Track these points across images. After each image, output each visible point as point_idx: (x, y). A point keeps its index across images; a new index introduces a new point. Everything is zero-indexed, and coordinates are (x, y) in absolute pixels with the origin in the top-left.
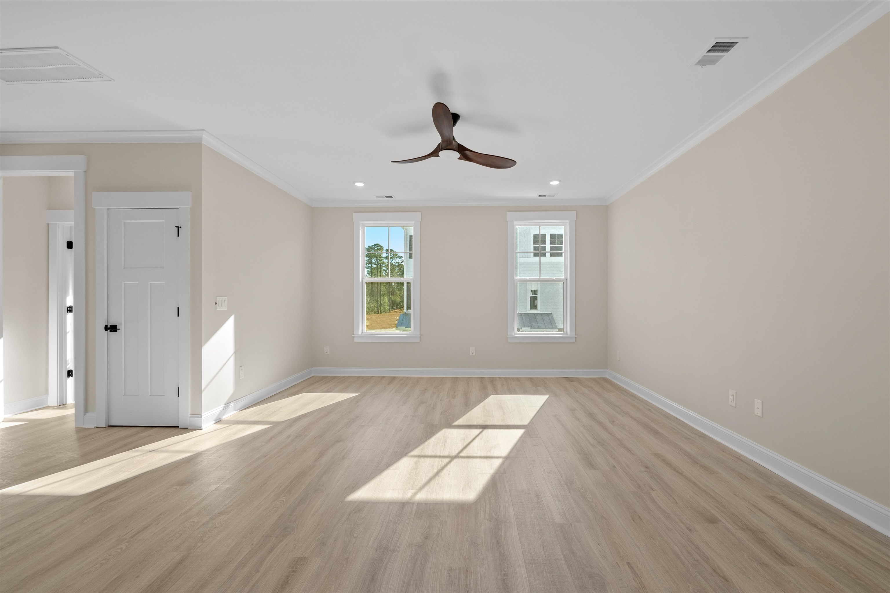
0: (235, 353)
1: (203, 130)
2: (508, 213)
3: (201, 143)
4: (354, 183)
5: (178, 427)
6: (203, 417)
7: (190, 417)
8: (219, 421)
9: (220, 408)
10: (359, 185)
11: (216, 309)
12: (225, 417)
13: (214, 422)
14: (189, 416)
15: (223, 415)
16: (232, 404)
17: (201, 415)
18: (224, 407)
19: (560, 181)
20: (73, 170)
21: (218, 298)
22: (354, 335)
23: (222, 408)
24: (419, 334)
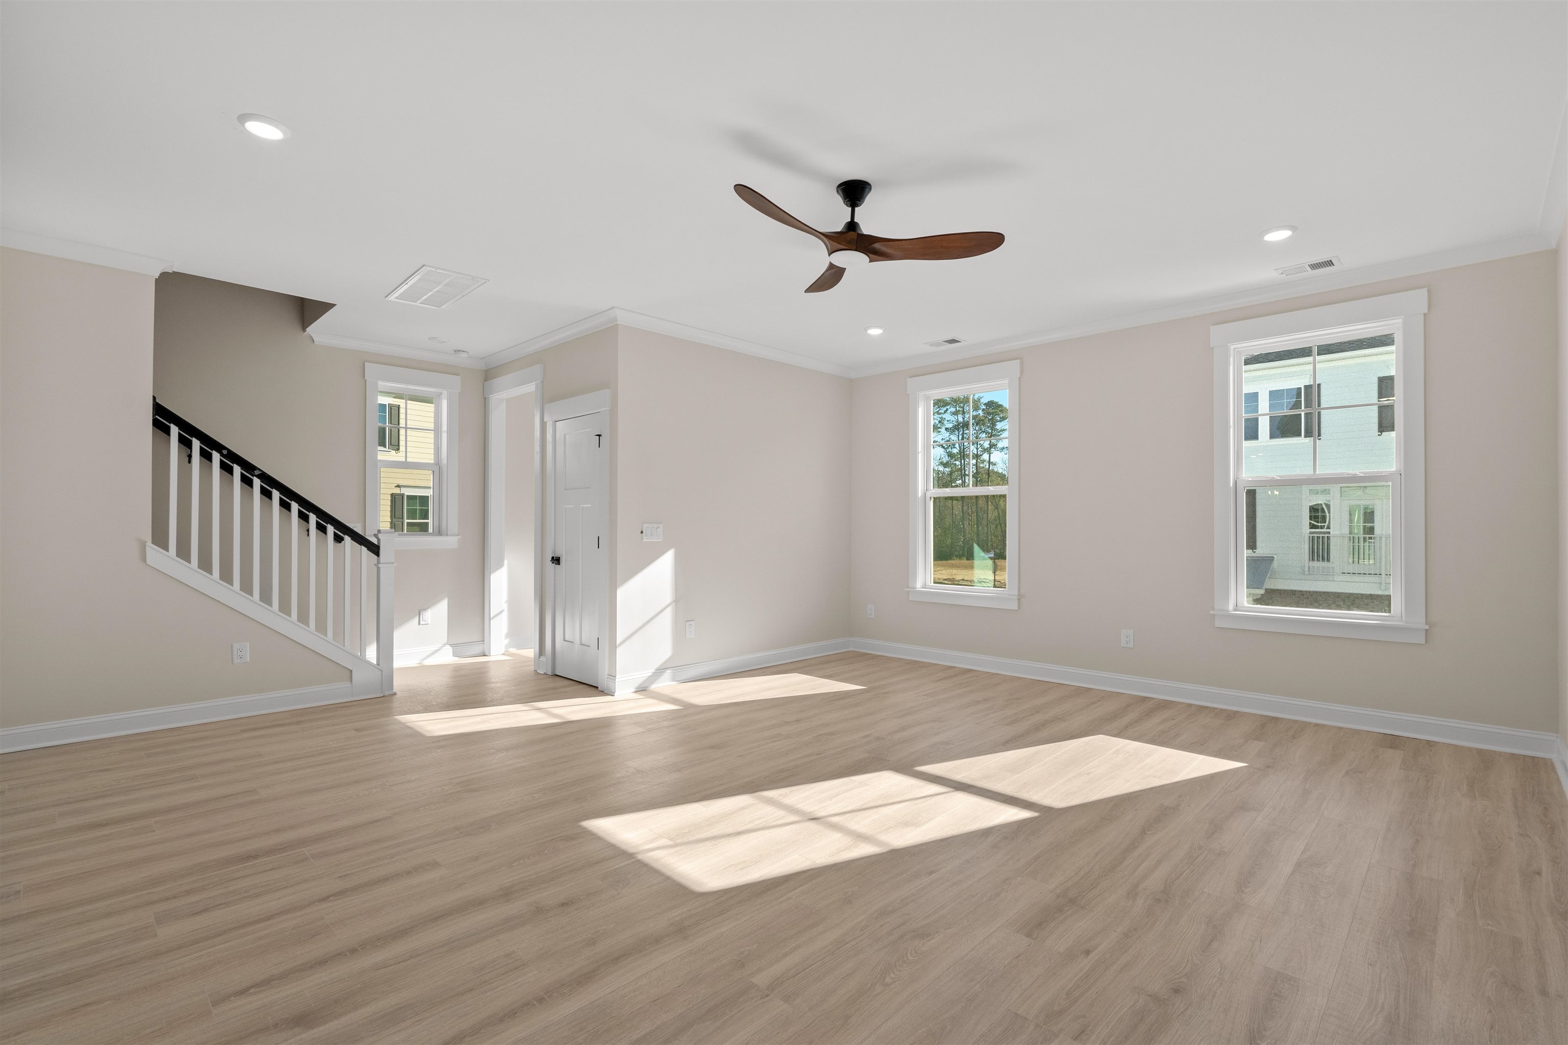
0: (676, 601)
1: (613, 307)
2: (1212, 328)
3: (618, 324)
4: (866, 329)
5: (597, 687)
6: (616, 680)
7: (607, 678)
8: (642, 690)
9: (649, 673)
10: (875, 332)
11: (642, 540)
12: (655, 687)
13: (634, 690)
14: (606, 676)
15: (652, 683)
16: (669, 672)
17: (615, 677)
18: (654, 673)
19: (1292, 228)
20: (534, 383)
21: (645, 526)
22: (908, 588)
23: (650, 674)
24: (1017, 594)
